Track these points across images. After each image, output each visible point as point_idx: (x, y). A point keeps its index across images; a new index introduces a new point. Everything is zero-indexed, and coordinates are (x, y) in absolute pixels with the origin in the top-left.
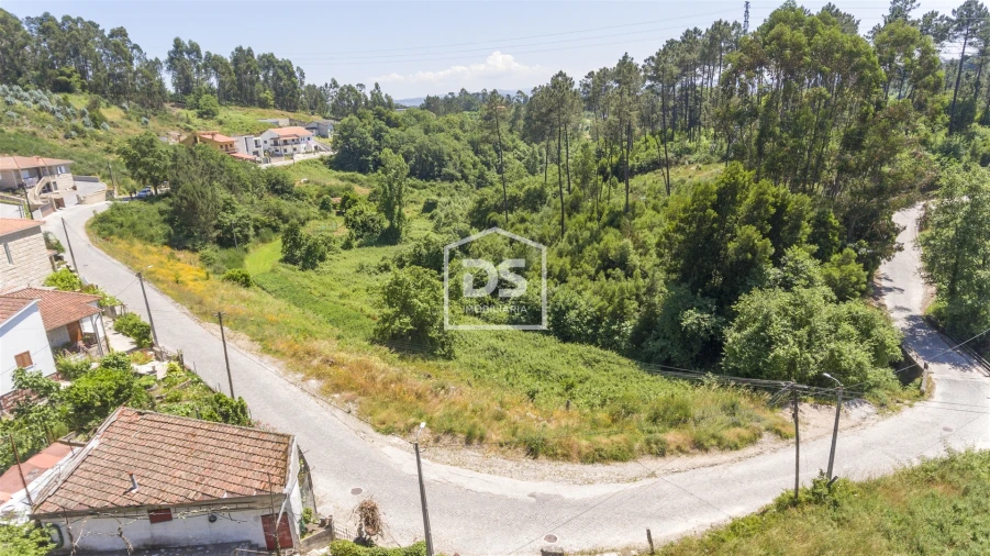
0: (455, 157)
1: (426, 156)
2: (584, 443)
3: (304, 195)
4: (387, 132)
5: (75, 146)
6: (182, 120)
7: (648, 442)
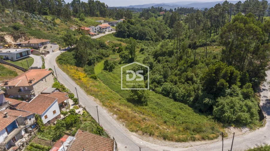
0: (150, 33)
1: (141, 33)
2: (176, 137)
3: (109, 47)
4: (131, 26)
5: (50, 33)
6: (75, 22)
7: (191, 137)
